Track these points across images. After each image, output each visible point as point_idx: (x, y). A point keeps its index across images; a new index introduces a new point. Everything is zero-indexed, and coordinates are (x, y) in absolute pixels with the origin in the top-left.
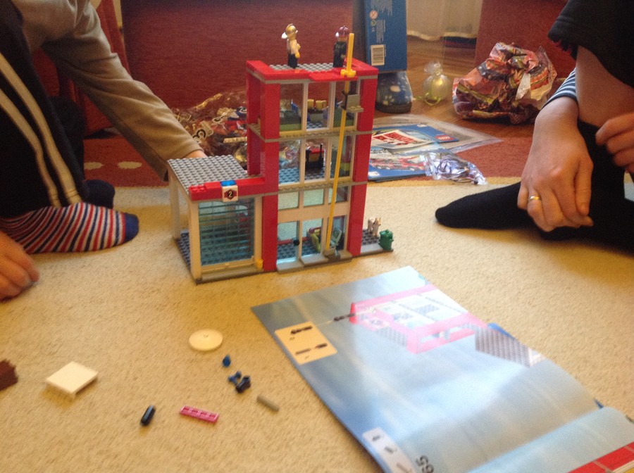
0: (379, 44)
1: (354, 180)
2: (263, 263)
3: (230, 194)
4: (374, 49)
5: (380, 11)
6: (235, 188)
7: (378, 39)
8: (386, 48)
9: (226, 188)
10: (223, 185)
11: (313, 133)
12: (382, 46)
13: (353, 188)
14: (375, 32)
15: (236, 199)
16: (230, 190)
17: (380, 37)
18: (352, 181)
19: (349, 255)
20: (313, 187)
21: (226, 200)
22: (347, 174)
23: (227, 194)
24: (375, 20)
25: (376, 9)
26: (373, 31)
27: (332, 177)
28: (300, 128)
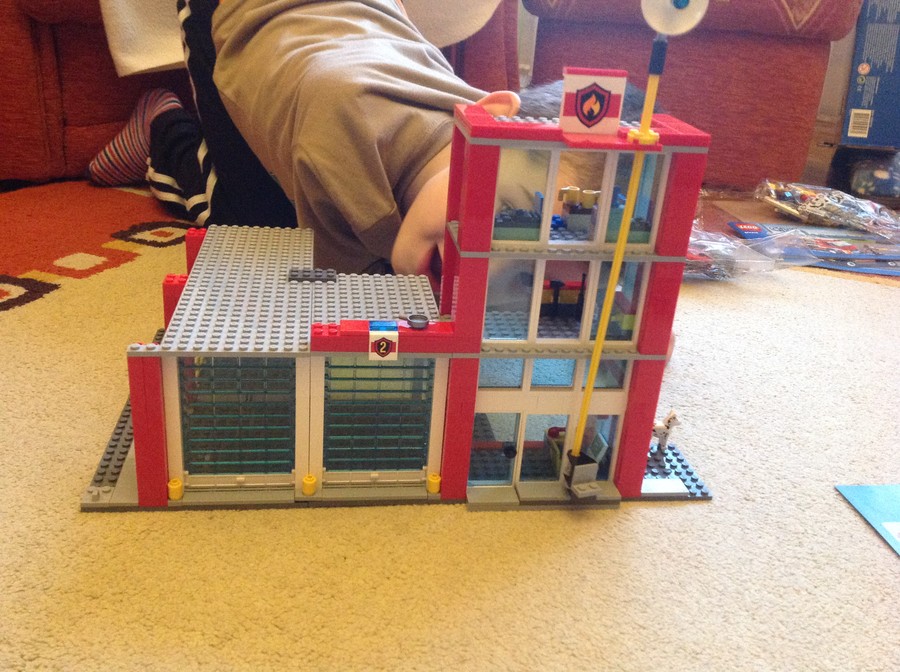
0: (863, 108)
1: (639, 349)
2: (441, 483)
3: (382, 347)
4: (855, 114)
5: (875, 66)
6: (393, 336)
7: (865, 103)
8: (875, 116)
9: (375, 335)
10: (373, 329)
11: (560, 249)
12: (869, 112)
13: (637, 363)
14: (863, 91)
15: (393, 357)
16: (384, 339)
17: (868, 98)
18: (634, 350)
19: (616, 494)
20: (552, 353)
21: (374, 357)
22: (628, 336)
23: (377, 346)
24: (865, 76)
25: (868, 61)
26: (859, 90)
27: (593, 337)
28: (537, 239)
